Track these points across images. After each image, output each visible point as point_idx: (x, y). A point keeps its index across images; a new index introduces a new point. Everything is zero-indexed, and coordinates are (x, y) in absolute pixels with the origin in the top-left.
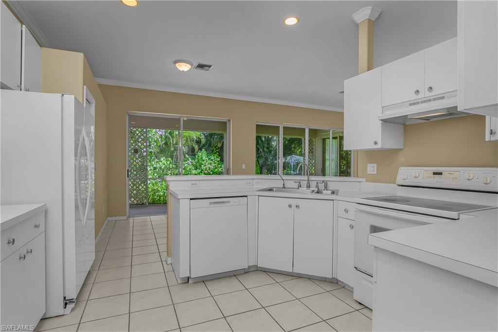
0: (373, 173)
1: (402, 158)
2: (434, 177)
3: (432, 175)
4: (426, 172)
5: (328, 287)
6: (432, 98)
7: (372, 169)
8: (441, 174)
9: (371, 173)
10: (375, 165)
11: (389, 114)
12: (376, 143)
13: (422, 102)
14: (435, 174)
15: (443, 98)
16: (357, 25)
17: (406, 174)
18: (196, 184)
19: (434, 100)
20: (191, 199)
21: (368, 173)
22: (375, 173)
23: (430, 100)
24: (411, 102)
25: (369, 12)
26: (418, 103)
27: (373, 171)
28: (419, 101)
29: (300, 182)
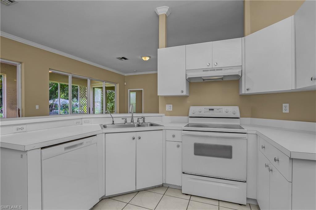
0: (170, 110)
1: (188, 101)
2: (210, 112)
3: (208, 110)
4: (205, 109)
5: (161, 191)
6: (216, 69)
7: (169, 108)
8: (213, 110)
9: (168, 110)
10: (172, 105)
11: (191, 75)
12: (182, 92)
13: (210, 70)
14: (210, 110)
15: (221, 70)
16: (158, 16)
17: (194, 110)
18: (22, 129)
19: (217, 70)
20: (42, 148)
21: (167, 110)
22: (171, 110)
23: (214, 70)
24: (204, 70)
25: (167, 10)
26: (208, 70)
27: (170, 109)
28: (209, 69)
29: (126, 119)
